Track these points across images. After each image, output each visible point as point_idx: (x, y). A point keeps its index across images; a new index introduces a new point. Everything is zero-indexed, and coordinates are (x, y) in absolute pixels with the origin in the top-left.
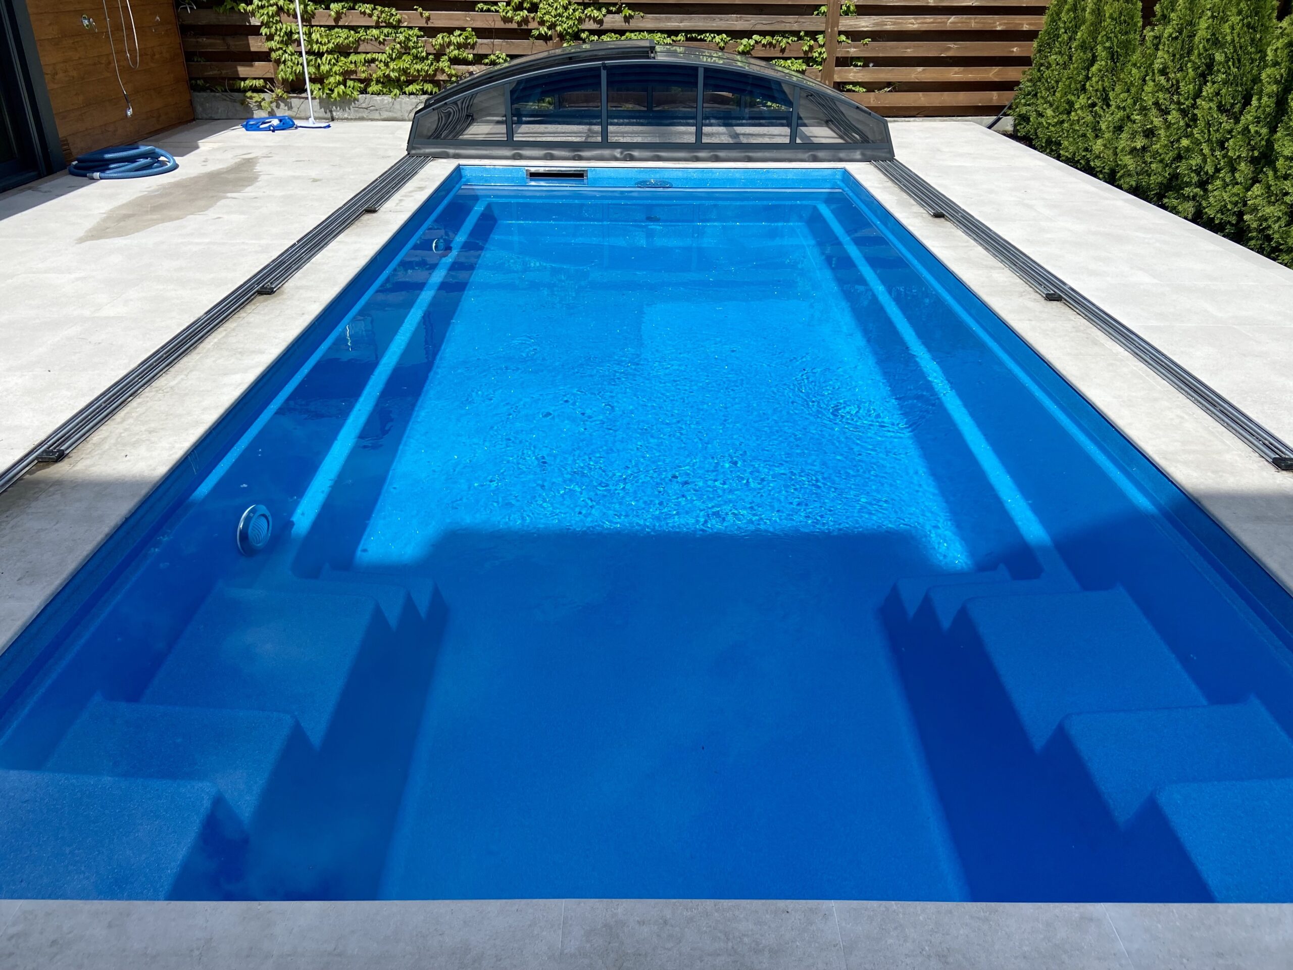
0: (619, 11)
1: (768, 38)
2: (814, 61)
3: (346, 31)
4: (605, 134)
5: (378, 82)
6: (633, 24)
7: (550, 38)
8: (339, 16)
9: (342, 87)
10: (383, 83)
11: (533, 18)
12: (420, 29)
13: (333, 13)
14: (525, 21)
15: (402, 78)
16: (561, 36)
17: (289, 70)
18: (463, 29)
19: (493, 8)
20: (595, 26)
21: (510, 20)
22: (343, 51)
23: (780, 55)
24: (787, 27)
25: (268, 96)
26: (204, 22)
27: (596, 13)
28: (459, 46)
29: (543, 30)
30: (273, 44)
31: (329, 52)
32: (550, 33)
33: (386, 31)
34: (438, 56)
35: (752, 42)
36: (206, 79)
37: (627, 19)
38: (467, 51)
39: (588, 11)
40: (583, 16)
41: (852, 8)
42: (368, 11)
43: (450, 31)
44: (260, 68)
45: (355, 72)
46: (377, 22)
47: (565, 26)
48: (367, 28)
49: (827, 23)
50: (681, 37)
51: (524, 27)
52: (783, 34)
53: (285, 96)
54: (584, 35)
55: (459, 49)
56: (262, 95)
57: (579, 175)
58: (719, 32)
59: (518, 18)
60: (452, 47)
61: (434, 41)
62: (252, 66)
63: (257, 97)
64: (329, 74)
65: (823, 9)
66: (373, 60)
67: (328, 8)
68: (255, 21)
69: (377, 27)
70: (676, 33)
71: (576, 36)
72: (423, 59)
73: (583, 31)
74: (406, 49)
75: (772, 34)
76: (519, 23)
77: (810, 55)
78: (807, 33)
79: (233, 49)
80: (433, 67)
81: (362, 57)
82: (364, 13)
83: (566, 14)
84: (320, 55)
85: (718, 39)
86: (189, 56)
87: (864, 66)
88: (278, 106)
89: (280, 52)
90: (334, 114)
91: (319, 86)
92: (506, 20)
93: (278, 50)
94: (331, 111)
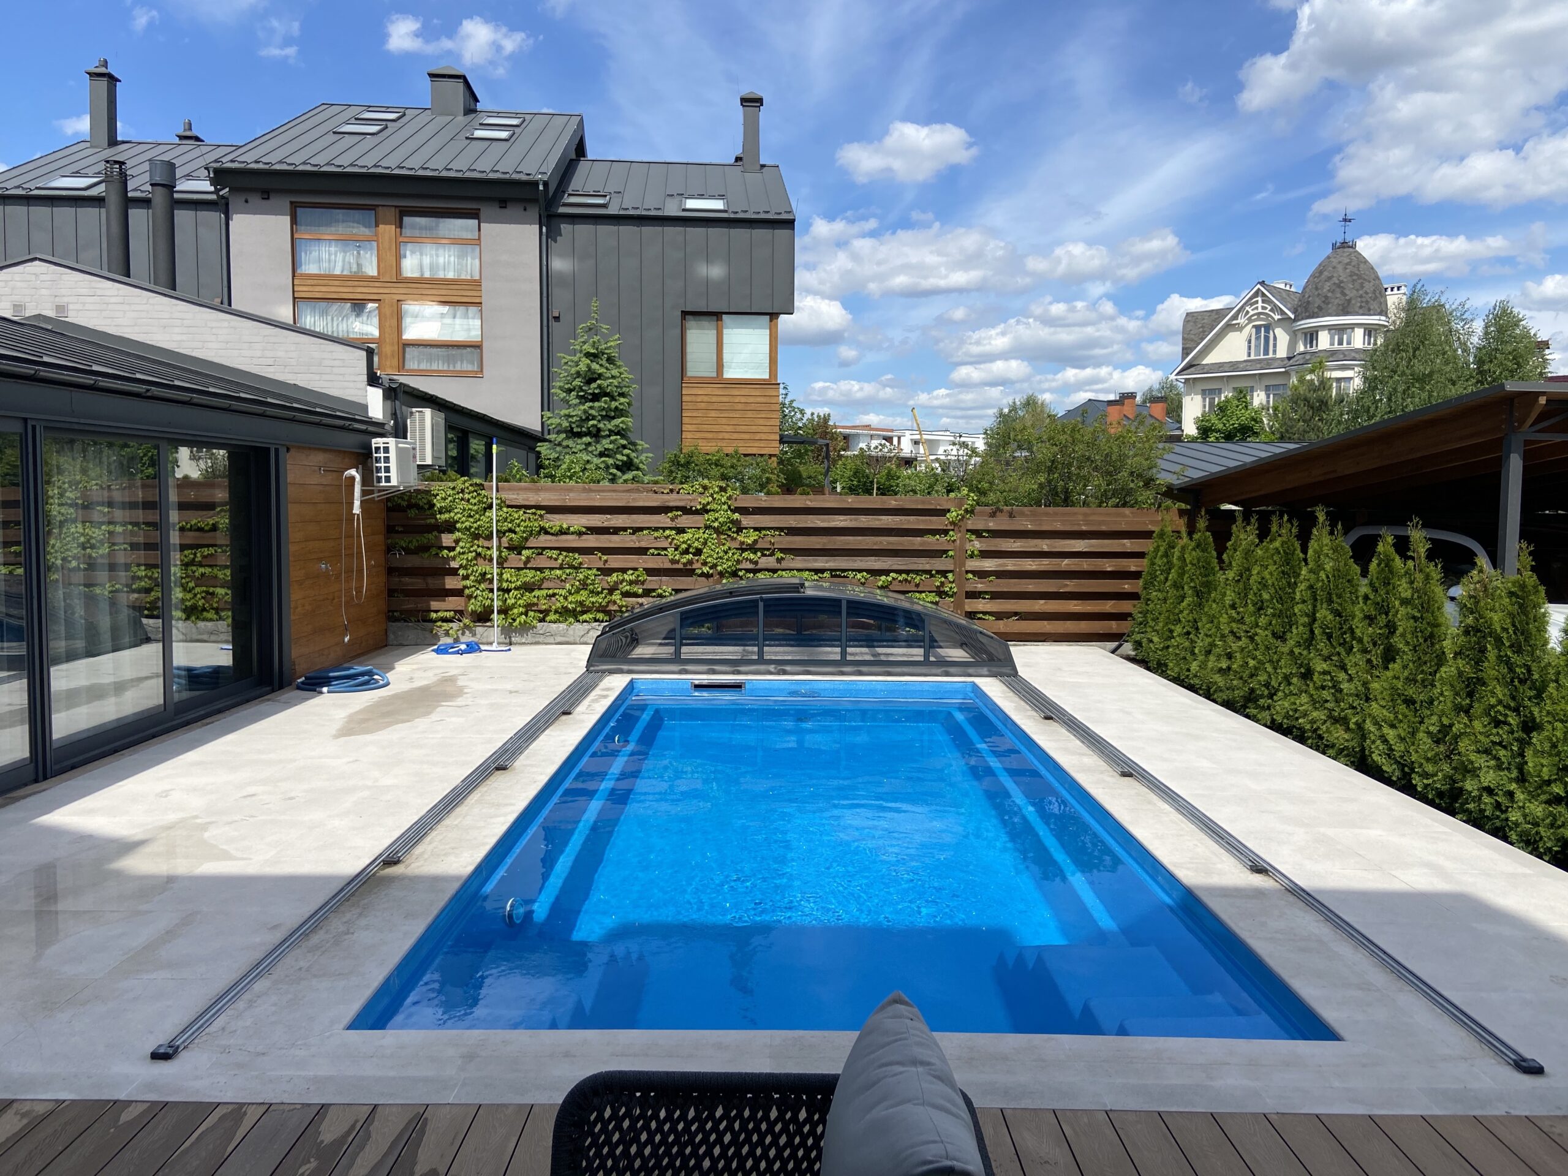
0: (772, 555)
1: (904, 576)
2: (946, 594)
3: (533, 571)
4: (761, 653)
5: (556, 612)
6: (784, 564)
7: (712, 575)
8: (528, 559)
9: (524, 617)
10: (560, 613)
11: (697, 560)
12: (598, 569)
13: (523, 558)
14: (690, 562)
15: (578, 609)
16: (721, 574)
17: (479, 604)
18: (635, 569)
19: (662, 553)
20: (751, 566)
21: (678, 562)
22: (528, 588)
23: (916, 589)
24: (921, 567)
25: (455, 625)
26: (409, 565)
27: (752, 556)
28: (631, 583)
29: (706, 569)
30: (468, 583)
31: (516, 589)
32: (711, 572)
33: (568, 571)
34: (611, 591)
35: (890, 579)
36: (402, 612)
37: (779, 560)
38: (637, 586)
39: (745, 554)
40: (741, 558)
41: (976, 552)
42: (554, 556)
43: (624, 571)
44: (453, 602)
45: (537, 604)
46: (562, 564)
47: (725, 566)
48: (552, 569)
49: (955, 564)
50: (827, 575)
51: (689, 567)
52: (917, 572)
53: (472, 625)
54: (741, 573)
55: (630, 585)
56: (451, 625)
57: (737, 686)
58: (860, 571)
59: (684, 560)
60: (625, 584)
61: (609, 579)
62: (444, 601)
63: (446, 626)
64: (513, 606)
65: (951, 553)
66: (554, 595)
67: (520, 554)
68: (454, 564)
69: (561, 568)
70: (822, 571)
71: (734, 574)
72: (598, 593)
73: (741, 570)
74: (584, 585)
75: (908, 572)
76: (685, 564)
77: (942, 589)
78: (938, 572)
79: (431, 586)
80: (606, 600)
81: (544, 592)
82: (551, 558)
83: (726, 557)
84: (508, 591)
85: (859, 576)
86: (391, 592)
87: (990, 599)
88: (463, 634)
89: (473, 589)
90: (513, 639)
91: (503, 616)
92: (673, 562)
93: (471, 587)
94: (510, 638)
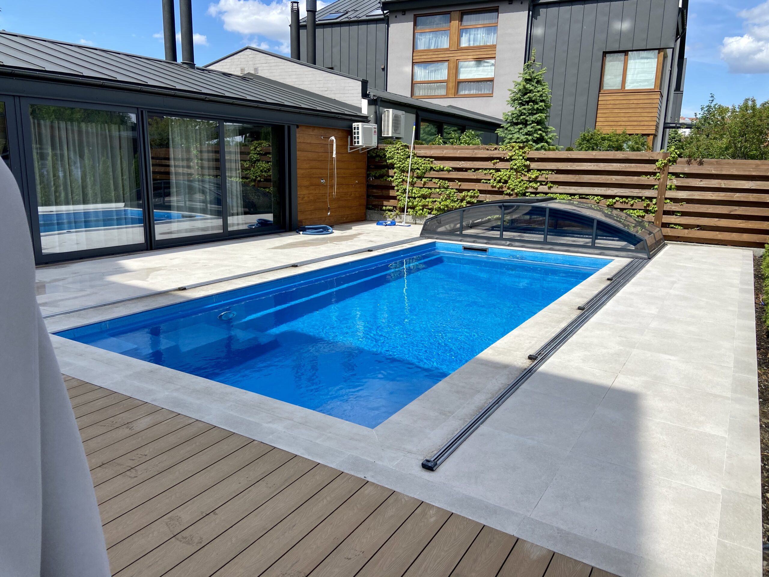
1: (624, 199)
2: (650, 211)
3: (427, 189)
5: (436, 210)
6: (552, 190)
7: (512, 195)
8: (425, 183)
9: (421, 211)
10: (438, 210)
11: (505, 186)
12: (456, 189)
13: (422, 182)
14: (501, 187)
15: (446, 209)
16: (517, 194)
17: (402, 203)
18: (474, 190)
19: (488, 182)
20: (534, 191)
21: (495, 187)
22: (424, 197)
23: (631, 207)
24: (635, 195)
25: (393, 213)
26: (376, 184)
27: (534, 185)
28: (471, 197)
29: (509, 191)
30: (398, 193)
31: (419, 197)
32: (512, 193)
33: (442, 190)
34: (462, 201)
35: (614, 201)
36: (373, 205)
37: (550, 188)
38: (474, 199)
39: (531, 184)
40: (528, 186)
41: (673, 187)
42: (436, 182)
43: (468, 190)
44: (392, 202)
45: (428, 205)
46: (440, 186)
47: (518, 190)
48: (436, 188)
49: (658, 194)
50: (577, 197)
51: (501, 190)
52: (633, 198)
53: (399, 213)
54: (527, 194)
56: (391, 213)
57: (484, 250)
58: (597, 195)
59: (498, 186)
60: (468, 197)
61: (461, 194)
62: (389, 201)
63: (389, 213)
64: (416, 206)
65: (655, 187)
66: (435, 201)
67: (421, 180)
68: (394, 184)
69: (439, 188)
70: (574, 195)
71: (524, 194)
72: (455, 202)
73: (528, 192)
74: (449, 197)
75: (627, 197)
76: (499, 188)
77: (648, 208)
78: (647, 198)
79: (384, 194)
80: (459, 205)
81: (431, 200)
83: (519, 185)
84: (415, 198)
85: (596, 198)
86: (368, 196)
87: (681, 216)
88: (396, 217)
90: (417, 222)
91: (413, 210)
92: (493, 187)
93: (399, 195)
